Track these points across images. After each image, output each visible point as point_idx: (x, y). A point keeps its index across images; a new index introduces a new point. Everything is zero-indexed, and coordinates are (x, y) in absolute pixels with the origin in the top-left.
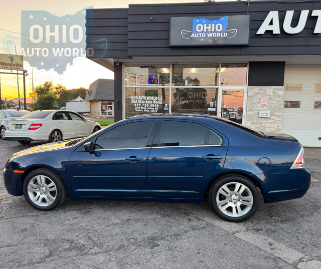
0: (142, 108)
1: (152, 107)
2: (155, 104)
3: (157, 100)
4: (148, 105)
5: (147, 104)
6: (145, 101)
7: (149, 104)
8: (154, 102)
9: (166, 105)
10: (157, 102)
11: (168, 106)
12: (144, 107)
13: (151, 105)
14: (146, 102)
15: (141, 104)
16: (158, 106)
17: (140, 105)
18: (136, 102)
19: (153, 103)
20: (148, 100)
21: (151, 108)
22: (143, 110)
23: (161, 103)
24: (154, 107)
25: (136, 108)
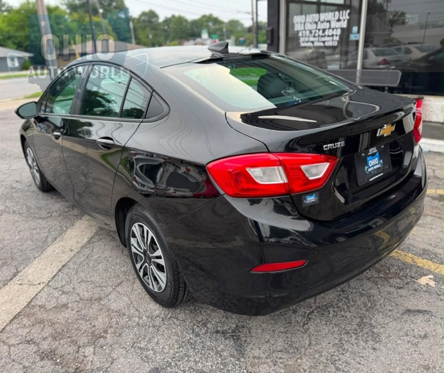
0: (311, 39)
1: (329, 36)
2: (333, 29)
3: (339, 20)
4: (321, 33)
5: (319, 30)
6: (317, 23)
7: (324, 31)
8: (333, 26)
9: (355, 29)
10: (338, 25)
11: (359, 32)
12: (314, 36)
13: (326, 33)
14: (319, 27)
15: (311, 32)
16: (339, 31)
17: (308, 33)
18: (303, 28)
19: (330, 28)
20: (323, 22)
21: (326, 39)
22: (313, 42)
23: (344, 25)
24: (333, 35)
25: (302, 40)
